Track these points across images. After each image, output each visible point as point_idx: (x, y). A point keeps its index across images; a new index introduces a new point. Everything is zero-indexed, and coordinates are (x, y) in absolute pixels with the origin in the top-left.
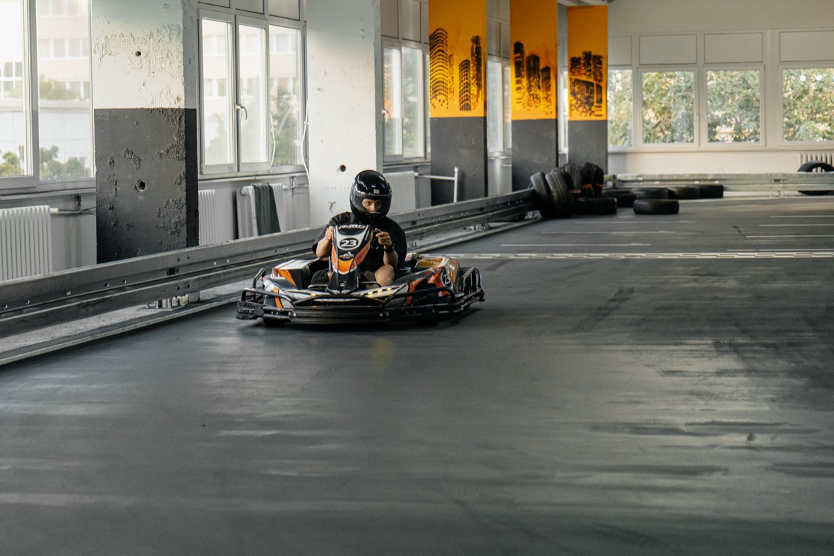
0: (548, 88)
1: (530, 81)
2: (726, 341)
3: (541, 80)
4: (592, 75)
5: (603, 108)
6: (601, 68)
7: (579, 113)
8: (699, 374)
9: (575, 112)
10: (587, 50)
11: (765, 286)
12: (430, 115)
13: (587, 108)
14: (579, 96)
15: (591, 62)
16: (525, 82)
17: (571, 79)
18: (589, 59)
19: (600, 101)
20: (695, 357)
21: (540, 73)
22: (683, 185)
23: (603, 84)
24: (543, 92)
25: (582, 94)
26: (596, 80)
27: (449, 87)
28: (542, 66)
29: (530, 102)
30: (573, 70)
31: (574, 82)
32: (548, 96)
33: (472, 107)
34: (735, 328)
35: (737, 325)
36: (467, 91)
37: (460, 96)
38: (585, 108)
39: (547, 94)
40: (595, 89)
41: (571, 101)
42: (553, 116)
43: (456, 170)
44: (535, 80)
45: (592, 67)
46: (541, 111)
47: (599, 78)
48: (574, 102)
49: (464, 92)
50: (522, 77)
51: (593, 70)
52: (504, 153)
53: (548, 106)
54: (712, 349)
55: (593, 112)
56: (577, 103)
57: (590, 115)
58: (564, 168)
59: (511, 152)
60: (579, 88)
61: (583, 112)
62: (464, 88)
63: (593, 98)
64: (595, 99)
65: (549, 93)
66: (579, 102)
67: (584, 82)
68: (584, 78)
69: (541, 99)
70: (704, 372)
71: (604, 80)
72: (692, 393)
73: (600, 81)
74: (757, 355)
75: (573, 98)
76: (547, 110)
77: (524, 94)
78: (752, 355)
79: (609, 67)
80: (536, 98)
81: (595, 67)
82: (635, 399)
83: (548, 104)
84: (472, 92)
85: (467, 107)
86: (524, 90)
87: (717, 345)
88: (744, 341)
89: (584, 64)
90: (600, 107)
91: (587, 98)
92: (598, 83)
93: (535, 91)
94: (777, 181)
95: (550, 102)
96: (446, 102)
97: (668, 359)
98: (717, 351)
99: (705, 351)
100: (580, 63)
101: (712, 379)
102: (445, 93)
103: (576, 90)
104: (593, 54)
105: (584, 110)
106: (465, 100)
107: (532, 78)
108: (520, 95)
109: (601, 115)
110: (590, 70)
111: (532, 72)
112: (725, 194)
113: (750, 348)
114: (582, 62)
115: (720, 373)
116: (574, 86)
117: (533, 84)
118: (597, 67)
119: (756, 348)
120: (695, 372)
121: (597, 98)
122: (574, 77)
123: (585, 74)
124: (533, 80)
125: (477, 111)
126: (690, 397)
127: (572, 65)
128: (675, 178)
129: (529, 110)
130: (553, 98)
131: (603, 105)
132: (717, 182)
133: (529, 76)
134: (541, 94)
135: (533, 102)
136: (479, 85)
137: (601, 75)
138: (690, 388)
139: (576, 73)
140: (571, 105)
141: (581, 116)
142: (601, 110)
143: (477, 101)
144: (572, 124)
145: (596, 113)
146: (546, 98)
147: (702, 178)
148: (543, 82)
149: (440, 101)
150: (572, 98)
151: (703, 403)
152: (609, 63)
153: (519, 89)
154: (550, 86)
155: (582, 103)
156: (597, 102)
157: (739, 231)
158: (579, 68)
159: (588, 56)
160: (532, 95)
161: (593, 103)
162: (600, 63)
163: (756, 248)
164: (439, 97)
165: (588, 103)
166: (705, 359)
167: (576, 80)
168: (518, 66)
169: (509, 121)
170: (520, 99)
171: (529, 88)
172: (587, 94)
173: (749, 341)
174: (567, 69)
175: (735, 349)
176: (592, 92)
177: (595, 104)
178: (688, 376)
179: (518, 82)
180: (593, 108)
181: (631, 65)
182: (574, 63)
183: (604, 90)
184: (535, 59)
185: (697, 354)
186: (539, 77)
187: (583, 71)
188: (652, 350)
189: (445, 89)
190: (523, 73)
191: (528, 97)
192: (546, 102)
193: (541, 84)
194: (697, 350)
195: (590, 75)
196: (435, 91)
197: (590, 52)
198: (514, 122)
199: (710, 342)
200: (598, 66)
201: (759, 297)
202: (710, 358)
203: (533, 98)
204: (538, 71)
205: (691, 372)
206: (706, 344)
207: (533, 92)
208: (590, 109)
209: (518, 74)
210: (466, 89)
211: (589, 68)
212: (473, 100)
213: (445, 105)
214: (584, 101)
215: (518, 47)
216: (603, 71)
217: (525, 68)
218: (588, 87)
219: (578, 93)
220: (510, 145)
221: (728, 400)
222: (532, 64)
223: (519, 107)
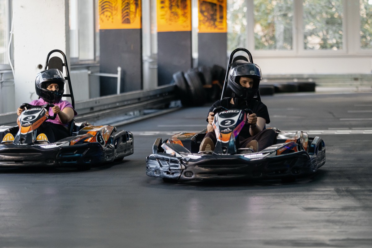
0: (185, 7)
1: (171, 2)
2: (343, 189)
5: (224, 24)
7: (206, 27)
8: (330, 209)
9: (202, 26)
11: (362, 153)
12: (99, 27)
13: (212, 23)
14: (206, 14)
16: (167, 3)
17: (200, 1)
19: (222, 17)
20: (324, 199)
22: (285, 82)
23: (224, 5)
24: (181, 9)
25: (208, 13)
26: (219, 1)
27: (113, 5)
29: (171, 18)
31: (202, 3)
33: (131, 21)
34: (347, 180)
35: (349, 178)
36: (127, 9)
37: (122, 12)
38: (210, 23)
39: (184, 12)
40: (218, 8)
41: (200, 18)
42: (188, 29)
43: (119, 69)
46: (178, 26)
48: (202, 18)
49: (126, 9)
52: (151, 57)
53: (185, 21)
54: (335, 193)
55: (217, 26)
56: (204, 19)
57: (215, 28)
58: (197, 68)
59: (156, 57)
60: (205, 8)
61: (209, 26)
62: (126, 6)
63: (216, 15)
64: (218, 16)
65: (186, 11)
66: (206, 19)
67: (209, 3)
69: (180, 16)
70: (334, 208)
71: (225, 1)
72: (328, 221)
73: (222, 2)
74: (367, 197)
75: (202, 15)
76: (185, 24)
77: (166, 12)
78: (364, 197)
80: (176, 15)
82: (289, 225)
83: (185, 19)
84: (131, 10)
85: (127, 21)
86: (167, 9)
87: (338, 191)
88: (357, 189)
90: (222, 22)
91: (212, 15)
92: (220, 3)
93: (175, 9)
94: (356, 79)
95: (187, 18)
96: (111, 17)
97: (305, 200)
98: (339, 195)
99: (330, 195)
101: (340, 213)
102: (111, 11)
106: (126, 16)
108: (163, 13)
109: (222, 29)
112: (318, 89)
113: (362, 193)
115: (345, 209)
116: (202, 6)
117: (174, 4)
119: (366, 193)
120: (327, 208)
121: (220, 15)
124: (174, 1)
125: (134, 25)
126: (328, 224)
128: (279, 77)
129: (170, 24)
130: (188, 15)
131: (224, 20)
132: (310, 81)
134: (180, 11)
135: (173, 18)
136: (137, 5)
138: (326, 218)
140: (200, 21)
141: (208, 29)
142: (222, 25)
143: (135, 16)
144: (200, 35)
145: (220, 27)
146: (184, 15)
147: (299, 77)
148: (181, 3)
149: (107, 16)
151: (338, 227)
153: (162, 7)
154: (186, 5)
155: (208, 19)
156: (219, 18)
157: (334, 116)
160: (173, 12)
161: (216, 19)
163: (350, 127)
164: (106, 13)
165: (212, 19)
166: (332, 200)
169: (155, 32)
170: (163, 15)
171: (171, 7)
172: (212, 13)
173: (360, 189)
175: (352, 194)
176: (216, 10)
177: (218, 20)
178: (323, 211)
180: (217, 23)
183: (224, 10)
185: (325, 197)
188: (292, 195)
189: (111, 7)
191: (170, 14)
192: (183, 18)
193: (179, 4)
194: (325, 195)
196: (103, 8)
198: (159, 34)
199: (333, 189)
201: (360, 160)
202: (335, 200)
203: (174, 15)
205: (324, 208)
206: (330, 191)
207: (173, 10)
208: (214, 24)
210: (127, 7)
212: (132, 16)
213: (110, 19)
214: (210, 17)
218: (212, 7)
219: (205, 11)
221: (354, 225)
223: (163, 22)
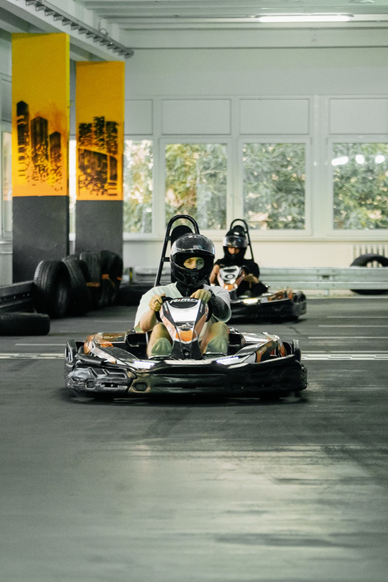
0: (58, 158)
1: (35, 150)
3: (49, 148)
4: (105, 146)
5: (118, 187)
6: (116, 137)
7: (89, 191)
9: (84, 190)
10: (99, 115)
13: (99, 185)
14: (89, 171)
15: (104, 129)
16: (29, 149)
17: (79, 150)
18: (102, 126)
19: (114, 177)
21: (48, 139)
23: (118, 157)
24: (51, 162)
25: (93, 169)
26: (109, 151)
28: (50, 132)
29: (35, 175)
30: (82, 139)
31: (83, 154)
32: (58, 167)
38: (96, 185)
39: (56, 165)
40: (109, 162)
41: (79, 176)
42: (64, 193)
44: (42, 148)
45: (105, 135)
46: (46, 187)
47: (113, 149)
48: (83, 178)
50: (26, 143)
51: (106, 140)
52: (1, 236)
53: (57, 180)
55: (106, 190)
56: (86, 179)
57: (103, 193)
59: (11, 236)
60: (89, 161)
61: (94, 190)
63: (106, 173)
64: (109, 175)
65: (59, 164)
66: (89, 179)
67: (95, 153)
68: (95, 149)
69: (49, 171)
71: (119, 151)
73: (115, 152)
75: (82, 173)
76: (56, 185)
77: (28, 165)
79: (126, 137)
80: (43, 169)
81: (109, 136)
83: (58, 177)
86: (28, 161)
89: (95, 132)
90: (114, 184)
91: (99, 173)
92: (112, 154)
93: (42, 161)
94: (326, 277)
95: (61, 176)
100: (90, 131)
103: (86, 163)
104: (107, 119)
105: (96, 188)
107: (38, 146)
109: (115, 195)
110: (102, 140)
111: (38, 139)
114: (93, 129)
116: (84, 158)
117: (40, 153)
118: (111, 136)
121: (111, 173)
122: (83, 148)
123: (96, 144)
124: (40, 148)
127: (80, 132)
129: (34, 185)
130: (63, 171)
131: (119, 182)
133: (35, 144)
134: (49, 165)
135: (39, 175)
137: (116, 145)
139: (86, 143)
140: (79, 182)
141: (91, 195)
142: (115, 189)
144: (80, 204)
145: (110, 192)
146: (56, 170)
148: (51, 150)
150: (80, 173)
152: (126, 132)
153: (22, 158)
154: (60, 156)
155: (93, 179)
156: (111, 178)
158: (89, 136)
159: (100, 122)
160: (39, 166)
161: (106, 179)
162: (115, 131)
165: (100, 179)
167: (85, 151)
168: (21, 130)
170: (23, 171)
171: (35, 158)
172: (99, 169)
174: (75, 137)
176: (105, 165)
177: (109, 181)
179: (21, 150)
180: (106, 186)
181: (152, 135)
182: (84, 130)
183: (119, 165)
184: (42, 123)
186: (46, 144)
187: (94, 141)
190: (27, 140)
191: (34, 168)
192: (55, 175)
193: (49, 153)
195: (103, 145)
197: (103, 118)
198: (16, 199)
200: (113, 134)
203: (40, 171)
204: (46, 137)
207: (39, 163)
208: (102, 187)
209: (21, 141)
211: (101, 137)
214: (96, 177)
215: (22, 108)
216: (119, 140)
217: (29, 133)
218: (100, 160)
219: (87, 167)
220: (10, 228)
222: (38, 128)
223: (22, 181)
